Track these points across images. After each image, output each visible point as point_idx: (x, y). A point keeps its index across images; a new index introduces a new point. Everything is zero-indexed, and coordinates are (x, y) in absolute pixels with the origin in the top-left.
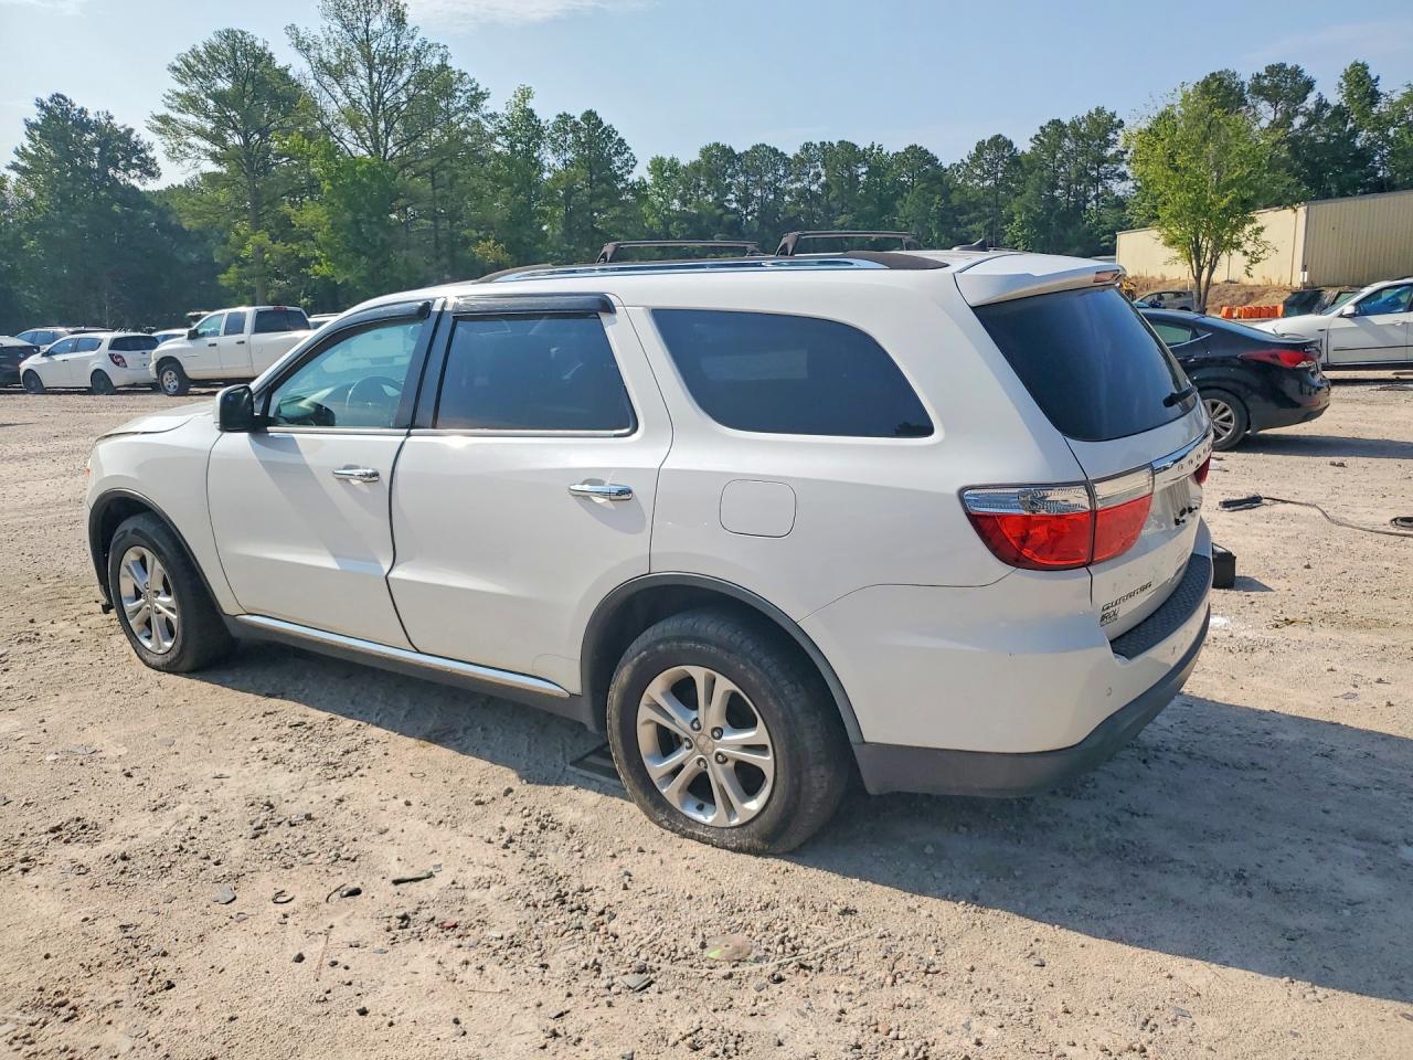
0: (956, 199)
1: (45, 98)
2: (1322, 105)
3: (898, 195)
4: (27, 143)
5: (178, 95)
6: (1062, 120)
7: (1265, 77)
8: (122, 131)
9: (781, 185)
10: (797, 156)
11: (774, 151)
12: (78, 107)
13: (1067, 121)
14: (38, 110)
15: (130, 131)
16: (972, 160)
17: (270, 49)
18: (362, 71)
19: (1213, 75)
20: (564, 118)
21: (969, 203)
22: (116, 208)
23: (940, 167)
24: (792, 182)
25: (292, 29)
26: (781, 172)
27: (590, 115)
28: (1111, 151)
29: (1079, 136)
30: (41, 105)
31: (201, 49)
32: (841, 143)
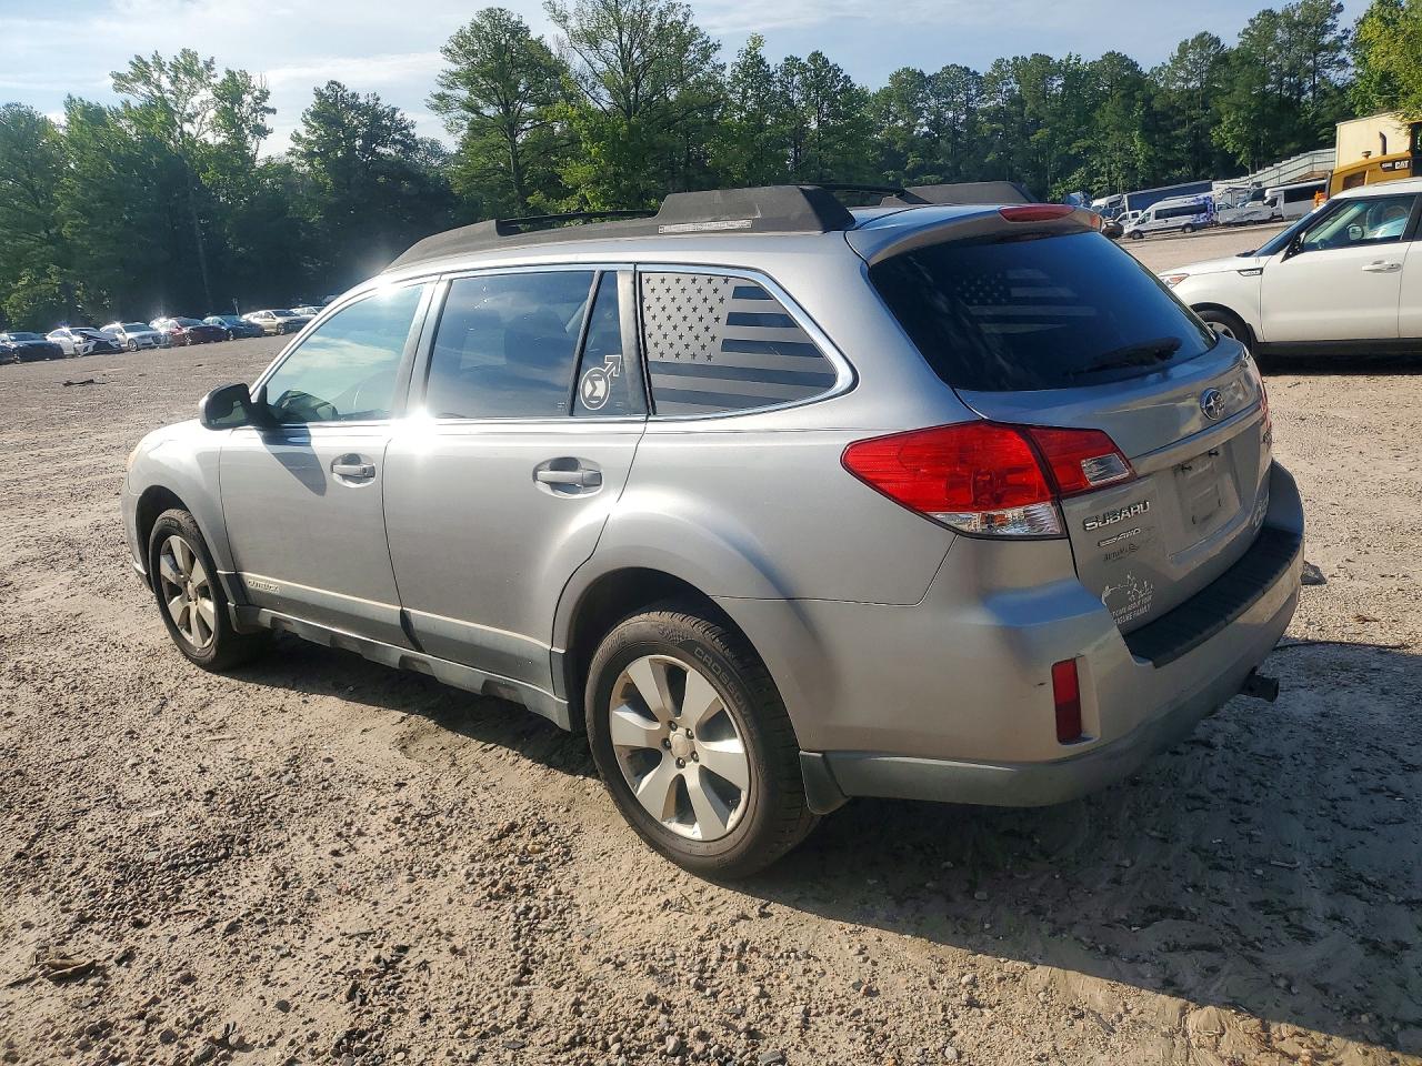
0: (1157, 105)
1: (323, 86)
3: (1096, 106)
4: (302, 130)
5: (452, 74)
6: (1274, 10)
8: (387, 110)
9: (973, 105)
10: (989, 74)
11: (967, 69)
12: (349, 92)
13: (1279, 11)
14: (314, 98)
15: (394, 110)
16: (1174, 61)
17: (525, 22)
18: (613, 36)
20: (792, 61)
21: (1173, 107)
22: (381, 179)
23: (1140, 73)
24: (984, 101)
27: (816, 56)
29: (1292, 25)
30: (319, 94)
31: (468, 28)
32: (1035, 56)
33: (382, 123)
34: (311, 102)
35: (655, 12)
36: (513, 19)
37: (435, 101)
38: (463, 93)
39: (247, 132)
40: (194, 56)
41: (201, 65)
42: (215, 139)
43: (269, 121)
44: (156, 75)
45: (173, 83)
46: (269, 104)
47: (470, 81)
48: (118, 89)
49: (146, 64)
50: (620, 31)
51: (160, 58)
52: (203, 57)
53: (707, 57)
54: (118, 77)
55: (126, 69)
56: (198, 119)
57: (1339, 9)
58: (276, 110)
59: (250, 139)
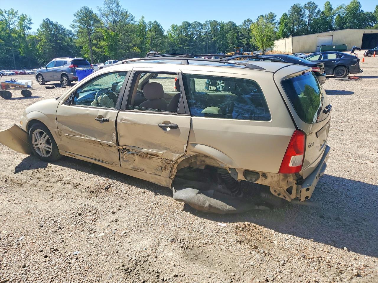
0: (240, 33)
1: (45, 19)
2: (319, 11)
4: (40, 28)
5: (76, 20)
6: (263, 15)
7: (307, 5)
8: (60, 25)
10: (204, 24)
11: (199, 23)
12: (51, 21)
13: (264, 15)
16: (243, 24)
17: (92, 10)
18: (111, 15)
19: (295, 5)
20: (150, 22)
21: (242, 34)
22: (58, 41)
23: (236, 26)
24: (203, 30)
25: (98, 7)
26: (201, 28)
27: (155, 22)
28: (274, 22)
30: (44, 21)
31: (80, 11)
32: (214, 21)
33: (57, 28)
35: (120, 10)
36: (90, 9)
37: (72, 26)
38: (78, 24)
39: (26, 28)
40: (13, 10)
41: (15, 12)
42: (18, 29)
43: (31, 26)
44: (4, 14)
45: (8, 15)
47: (80, 22)
49: (2, 11)
50: (113, 14)
51: (5, 10)
52: (15, 10)
53: (132, 20)
56: (14, 24)
57: (276, 16)
58: (33, 23)
59: (27, 30)
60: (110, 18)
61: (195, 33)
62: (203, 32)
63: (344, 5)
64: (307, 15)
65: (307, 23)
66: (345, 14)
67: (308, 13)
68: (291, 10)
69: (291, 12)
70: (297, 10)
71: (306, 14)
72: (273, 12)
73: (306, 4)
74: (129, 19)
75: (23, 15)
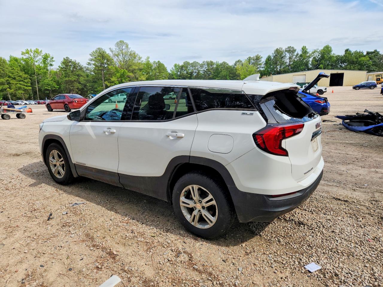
33: (75, 65)
34: (62, 60)
35: (129, 52)
36: (104, 50)
37: (88, 63)
38: (93, 62)
39: (49, 65)
40: (38, 50)
42: (42, 65)
43: (53, 63)
44: (30, 53)
45: (34, 54)
46: (53, 60)
47: (95, 60)
48: (22, 54)
49: (28, 51)
50: (123, 55)
51: (31, 50)
52: (40, 50)
53: (139, 60)
54: (22, 52)
55: (24, 51)
56: (38, 62)
57: (262, 58)
58: (55, 61)
59: (49, 66)
60: (121, 58)
61: (194, 71)
62: (201, 71)
63: (318, 49)
64: (288, 57)
65: (288, 64)
66: (319, 57)
67: (289, 56)
68: (274, 53)
69: (275, 54)
70: (279, 53)
71: (286, 56)
72: (259, 55)
73: (286, 48)
74: (137, 58)
75: (46, 54)
